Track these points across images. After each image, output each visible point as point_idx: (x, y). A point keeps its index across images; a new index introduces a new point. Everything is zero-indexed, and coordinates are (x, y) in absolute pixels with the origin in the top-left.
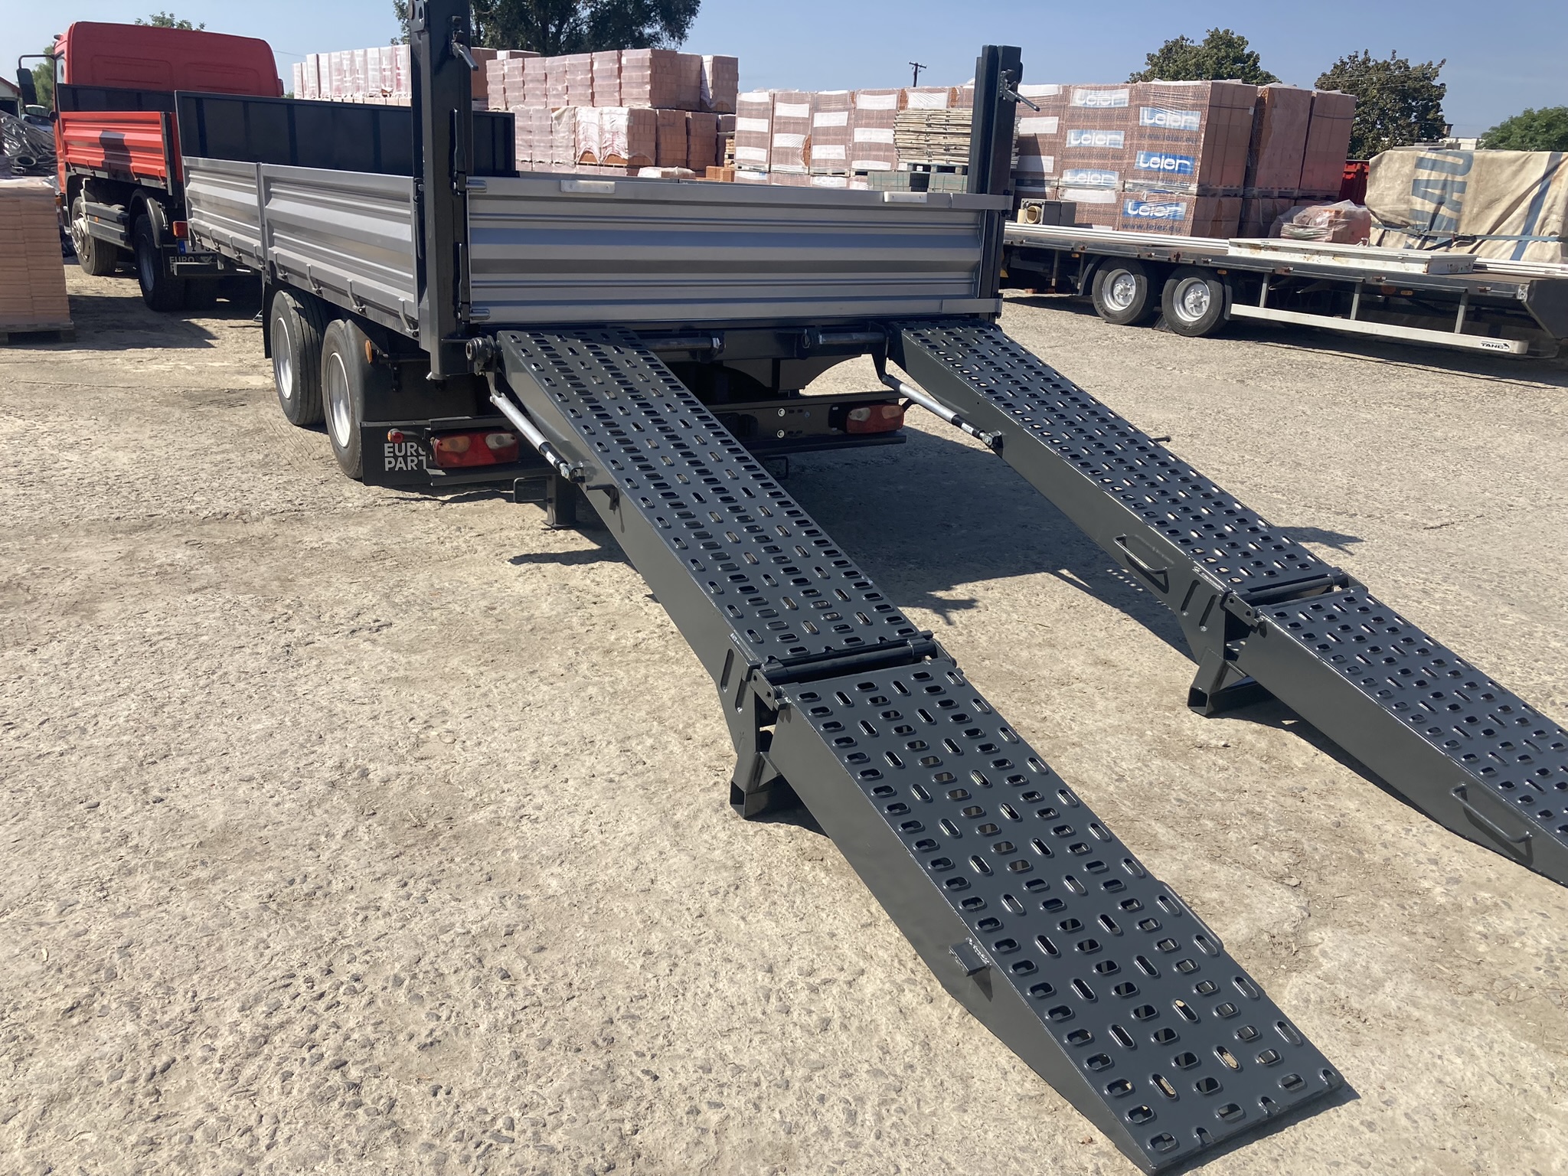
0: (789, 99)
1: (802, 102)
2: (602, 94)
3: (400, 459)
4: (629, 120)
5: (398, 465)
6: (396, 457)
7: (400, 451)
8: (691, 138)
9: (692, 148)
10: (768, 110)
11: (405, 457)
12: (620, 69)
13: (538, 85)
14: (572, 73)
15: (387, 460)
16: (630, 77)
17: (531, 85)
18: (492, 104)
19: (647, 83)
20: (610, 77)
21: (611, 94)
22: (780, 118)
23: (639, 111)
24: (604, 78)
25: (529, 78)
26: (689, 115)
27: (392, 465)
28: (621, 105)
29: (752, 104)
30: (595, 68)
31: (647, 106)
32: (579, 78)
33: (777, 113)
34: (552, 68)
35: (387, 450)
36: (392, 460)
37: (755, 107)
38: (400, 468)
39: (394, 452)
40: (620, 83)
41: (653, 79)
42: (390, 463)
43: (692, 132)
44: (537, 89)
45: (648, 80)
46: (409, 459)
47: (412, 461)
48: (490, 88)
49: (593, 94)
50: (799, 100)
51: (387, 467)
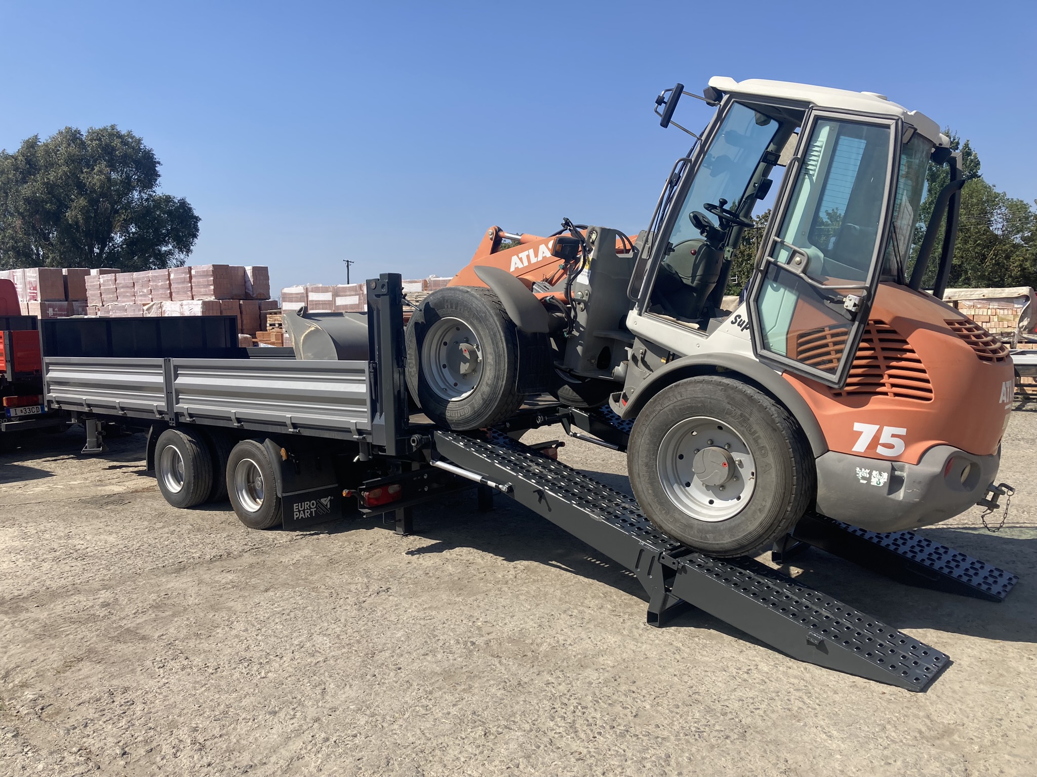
0: (317, 290)
1: (327, 291)
2: (178, 293)
3: (302, 512)
4: (203, 308)
5: (301, 516)
6: (299, 511)
7: (301, 508)
8: (243, 316)
9: (245, 322)
10: (303, 297)
11: (304, 511)
12: (191, 277)
13: (128, 290)
14: (154, 281)
15: (295, 513)
16: (199, 282)
17: (122, 290)
18: (91, 303)
19: (211, 285)
20: (183, 282)
21: (185, 293)
22: (312, 301)
23: (209, 302)
24: (178, 283)
25: (121, 285)
26: (241, 302)
27: (298, 516)
28: (193, 299)
29: (292, 294)
30: (171, 278)
31: (212, 298)
32: (160, 284)
33: (310, 298)
34: (138, 279)
35: (295, 508)
36: (298, 513)
37: (294, 296)
38: (302, 517)
39: (298, 508)
40: (191, 286)
41: (215, 283)
42: (297, 515)
43: (244, 313)
44: (127, 292)
45: (212, 283)
46: (306, 511)
47: (308, 512)
48: (89, 293)
49: (171, 294)
50: (324, 290)
51: (295, 517)
